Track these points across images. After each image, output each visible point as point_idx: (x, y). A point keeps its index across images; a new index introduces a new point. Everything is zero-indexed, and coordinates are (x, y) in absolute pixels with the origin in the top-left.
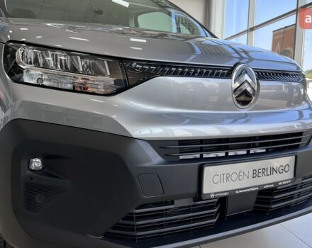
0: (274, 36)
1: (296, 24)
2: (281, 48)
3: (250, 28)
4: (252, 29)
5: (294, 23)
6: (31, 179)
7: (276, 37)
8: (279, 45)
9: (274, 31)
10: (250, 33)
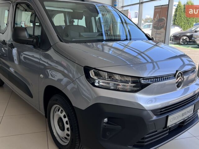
0: (155, 9)
1: (168, 5)
2: (159, 17)
3: (141, 2)
4: (142, 3)
5: (168, 4)
6: (105, 126)
7: (156, 10)
8: (158, 15)
9: (155, 7)
10: (141, 5)
